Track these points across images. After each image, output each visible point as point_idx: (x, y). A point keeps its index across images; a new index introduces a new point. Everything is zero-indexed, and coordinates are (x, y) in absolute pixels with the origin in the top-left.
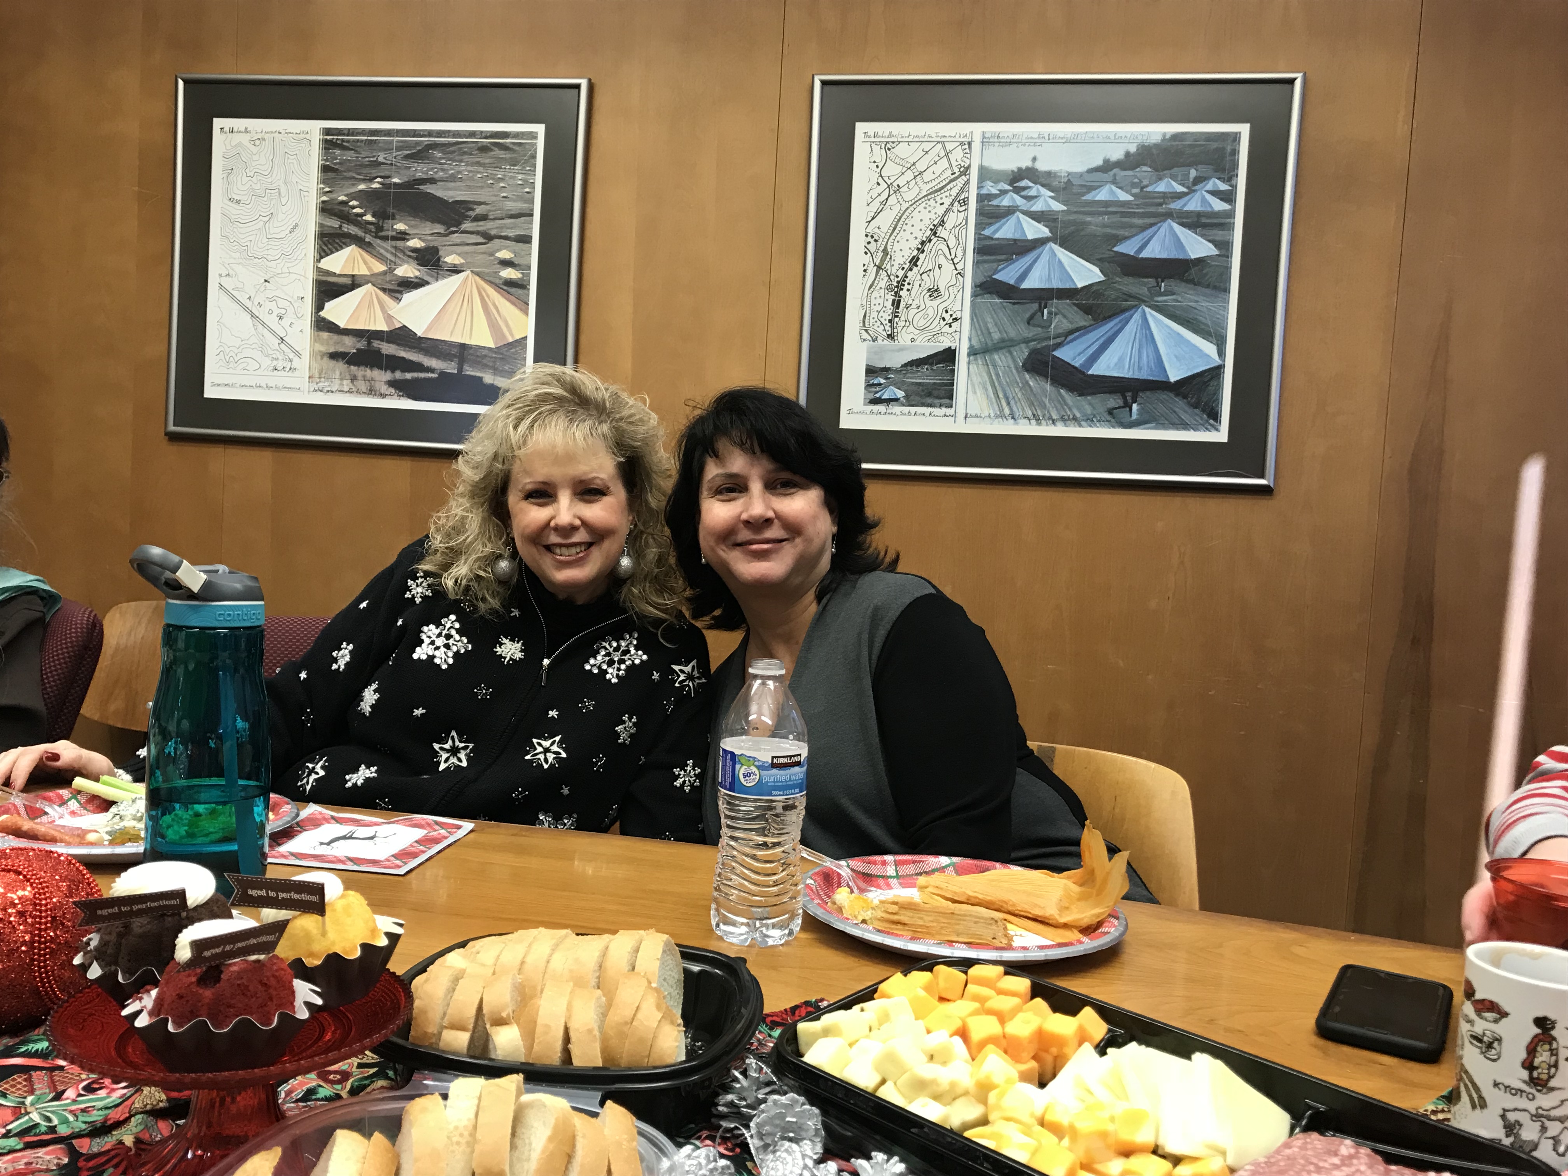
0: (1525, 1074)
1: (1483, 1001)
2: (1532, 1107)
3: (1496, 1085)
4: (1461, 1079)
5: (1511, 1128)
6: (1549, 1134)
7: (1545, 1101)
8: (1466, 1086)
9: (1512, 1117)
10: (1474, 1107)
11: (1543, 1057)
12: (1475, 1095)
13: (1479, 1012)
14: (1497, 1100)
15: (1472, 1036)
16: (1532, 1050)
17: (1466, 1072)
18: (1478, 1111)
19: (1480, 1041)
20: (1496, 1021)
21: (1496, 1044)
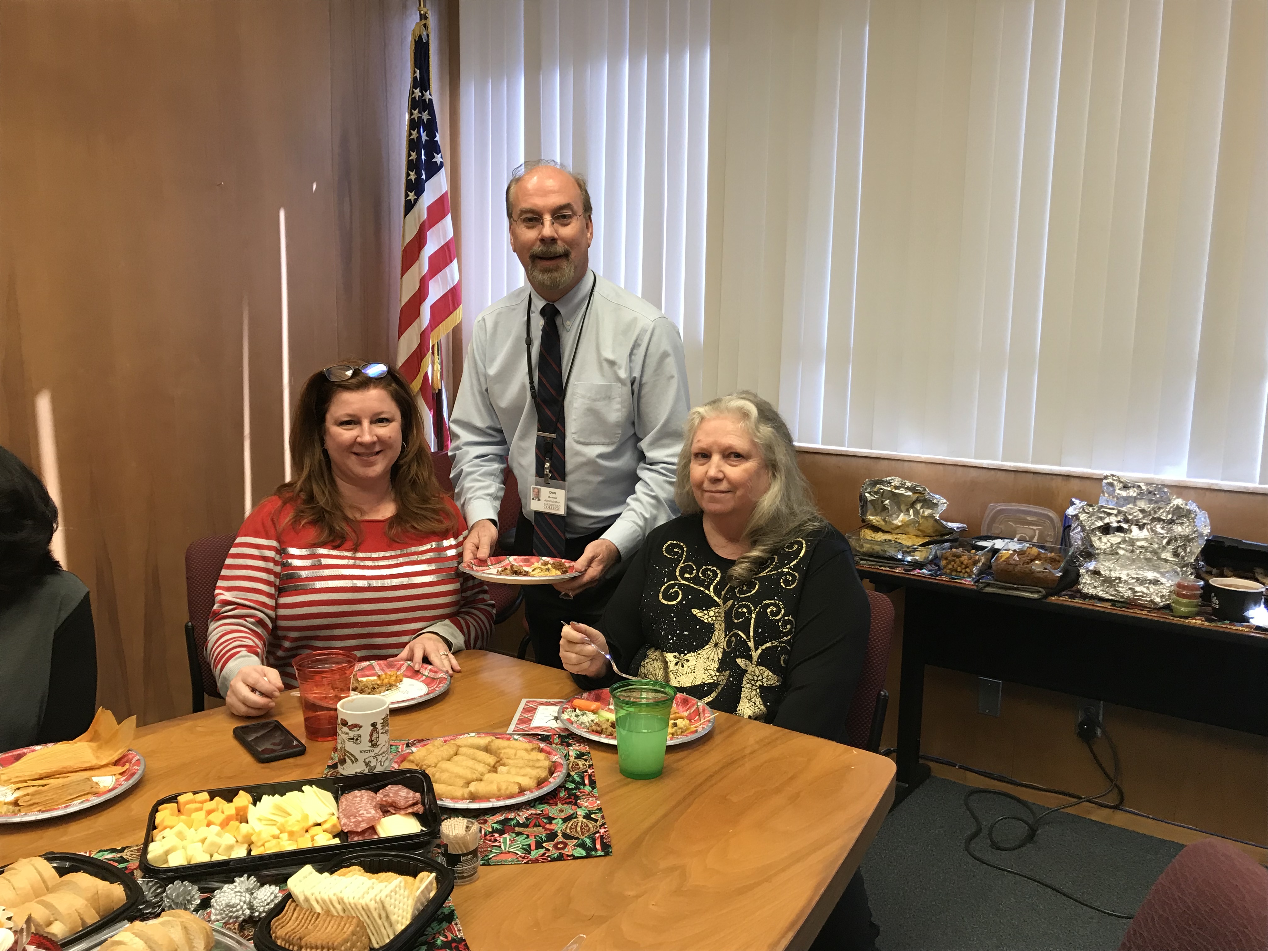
0: (370, 744)
1: (352, 725)
2: (373, 754)
3: (361, 752)
4: (345, 755)
5: (367, 764)
6: (379, 760)
7: (377, 750)
8: (348, 757)
9: (367, 761)
10: (353, 762)
11: (375, 735)
12: (353, 759)
13: (350, 730)
14: (361, 757)
15: (349, 739)
16: (371, 735)
17: (348, 752)
18: (355, 764)
19: (353, 739)
20: (358, 730)
21: (359, 738)
